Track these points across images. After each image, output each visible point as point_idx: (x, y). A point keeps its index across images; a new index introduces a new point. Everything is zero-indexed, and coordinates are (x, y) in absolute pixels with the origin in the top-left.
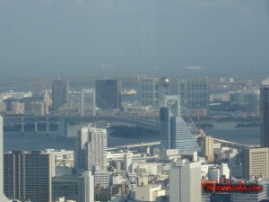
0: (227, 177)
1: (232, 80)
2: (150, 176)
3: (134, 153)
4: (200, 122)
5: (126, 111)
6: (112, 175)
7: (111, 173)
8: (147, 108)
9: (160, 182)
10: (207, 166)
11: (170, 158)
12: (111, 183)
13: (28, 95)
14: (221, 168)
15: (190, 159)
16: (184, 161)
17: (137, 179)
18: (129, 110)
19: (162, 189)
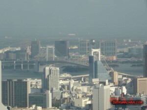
0: (125, 94)
1: (130, 41)
2: (83, 93)
3: (75, 81)
4: (112, 64)
5: (71, 58)
6: (62, 93)
7: (62, 91)
8: (83, 56)
9: (88, 96)
10: (114, 88)
11: (94, 83)
12: (62, 97)
13: (18, 49)
14: (122, 89)
15: (104, 84)
16: (101, 85)
17: (76, 95)
18: (73, 57)
19: (89, 100)
